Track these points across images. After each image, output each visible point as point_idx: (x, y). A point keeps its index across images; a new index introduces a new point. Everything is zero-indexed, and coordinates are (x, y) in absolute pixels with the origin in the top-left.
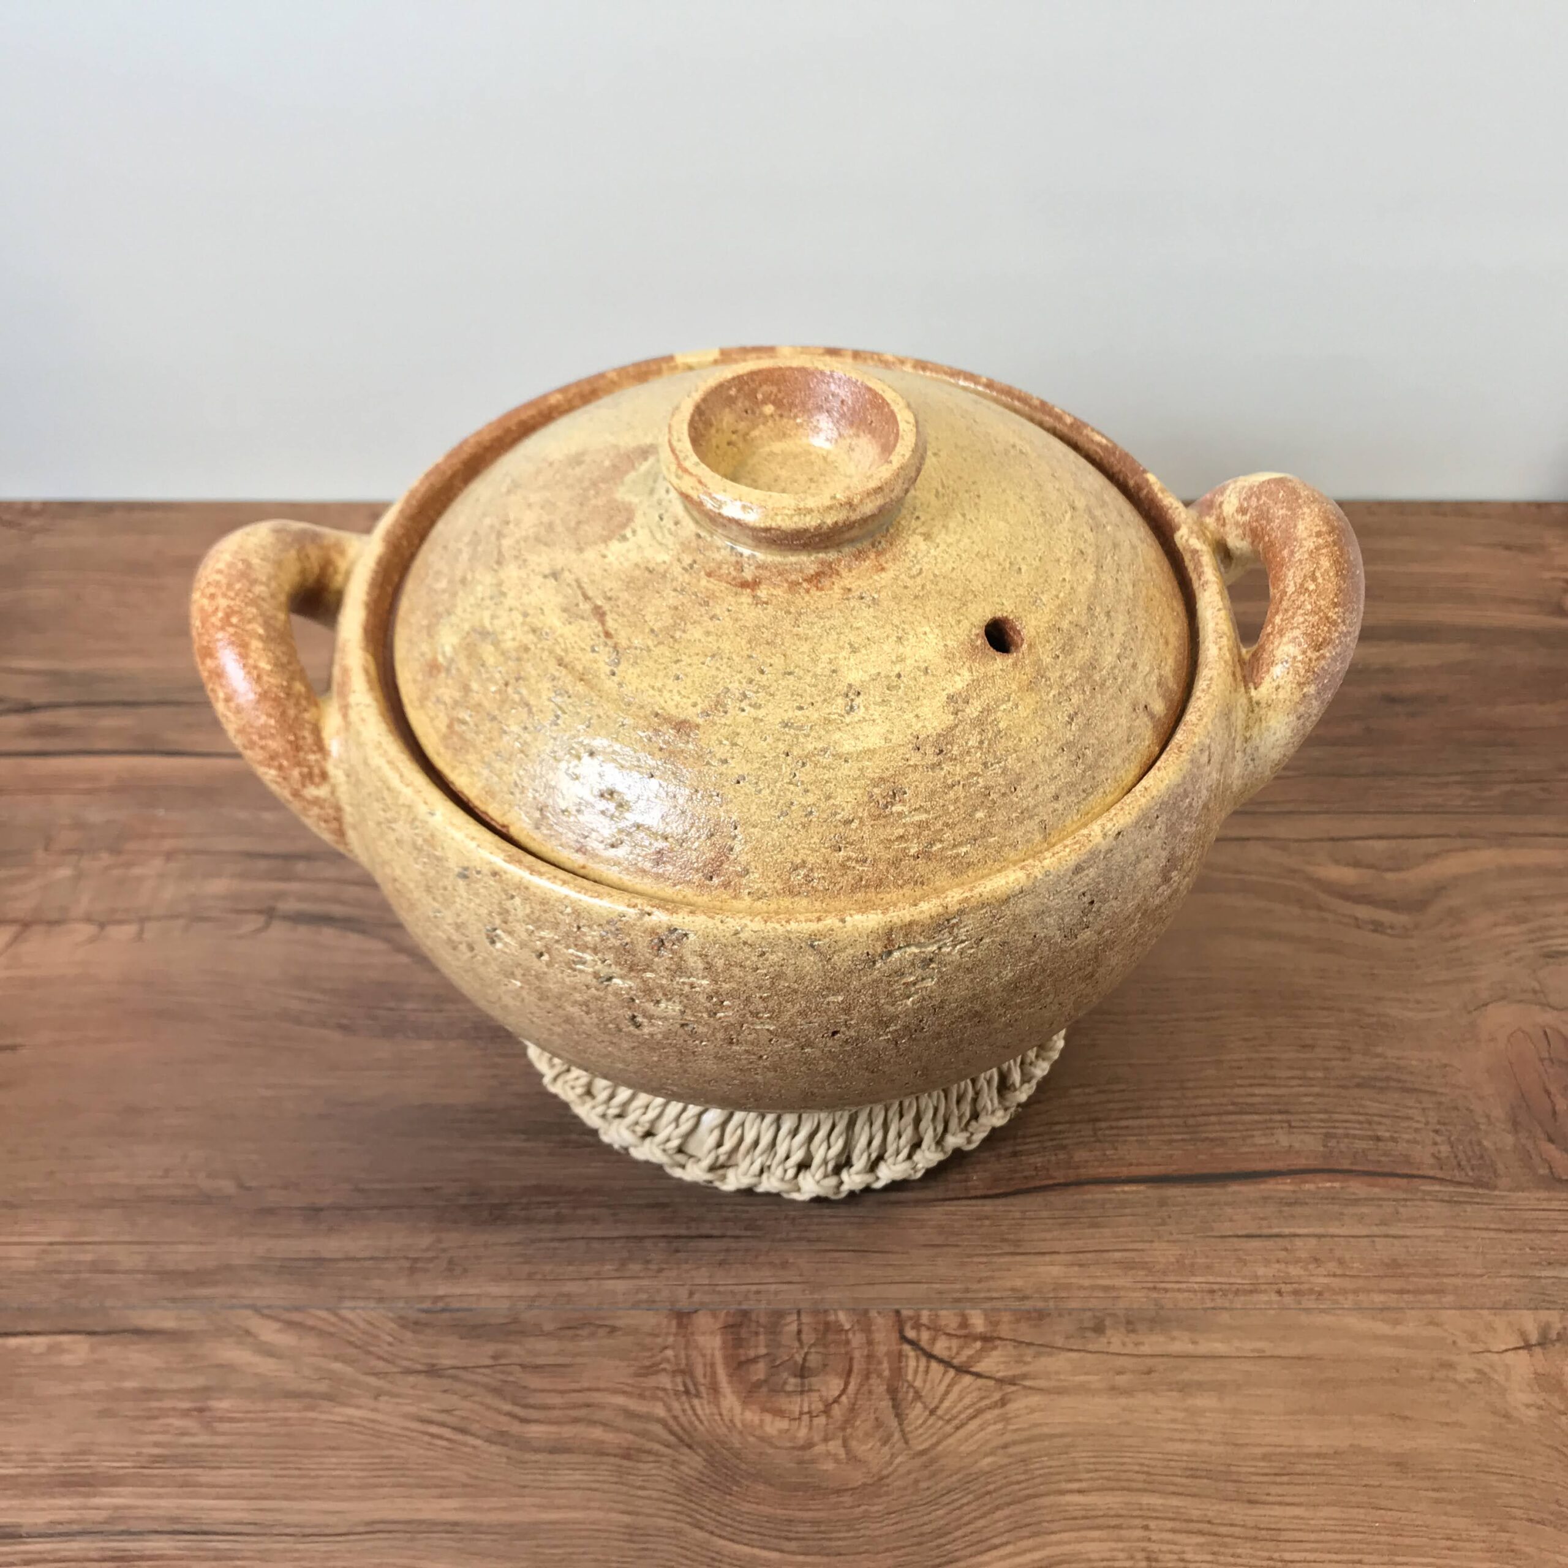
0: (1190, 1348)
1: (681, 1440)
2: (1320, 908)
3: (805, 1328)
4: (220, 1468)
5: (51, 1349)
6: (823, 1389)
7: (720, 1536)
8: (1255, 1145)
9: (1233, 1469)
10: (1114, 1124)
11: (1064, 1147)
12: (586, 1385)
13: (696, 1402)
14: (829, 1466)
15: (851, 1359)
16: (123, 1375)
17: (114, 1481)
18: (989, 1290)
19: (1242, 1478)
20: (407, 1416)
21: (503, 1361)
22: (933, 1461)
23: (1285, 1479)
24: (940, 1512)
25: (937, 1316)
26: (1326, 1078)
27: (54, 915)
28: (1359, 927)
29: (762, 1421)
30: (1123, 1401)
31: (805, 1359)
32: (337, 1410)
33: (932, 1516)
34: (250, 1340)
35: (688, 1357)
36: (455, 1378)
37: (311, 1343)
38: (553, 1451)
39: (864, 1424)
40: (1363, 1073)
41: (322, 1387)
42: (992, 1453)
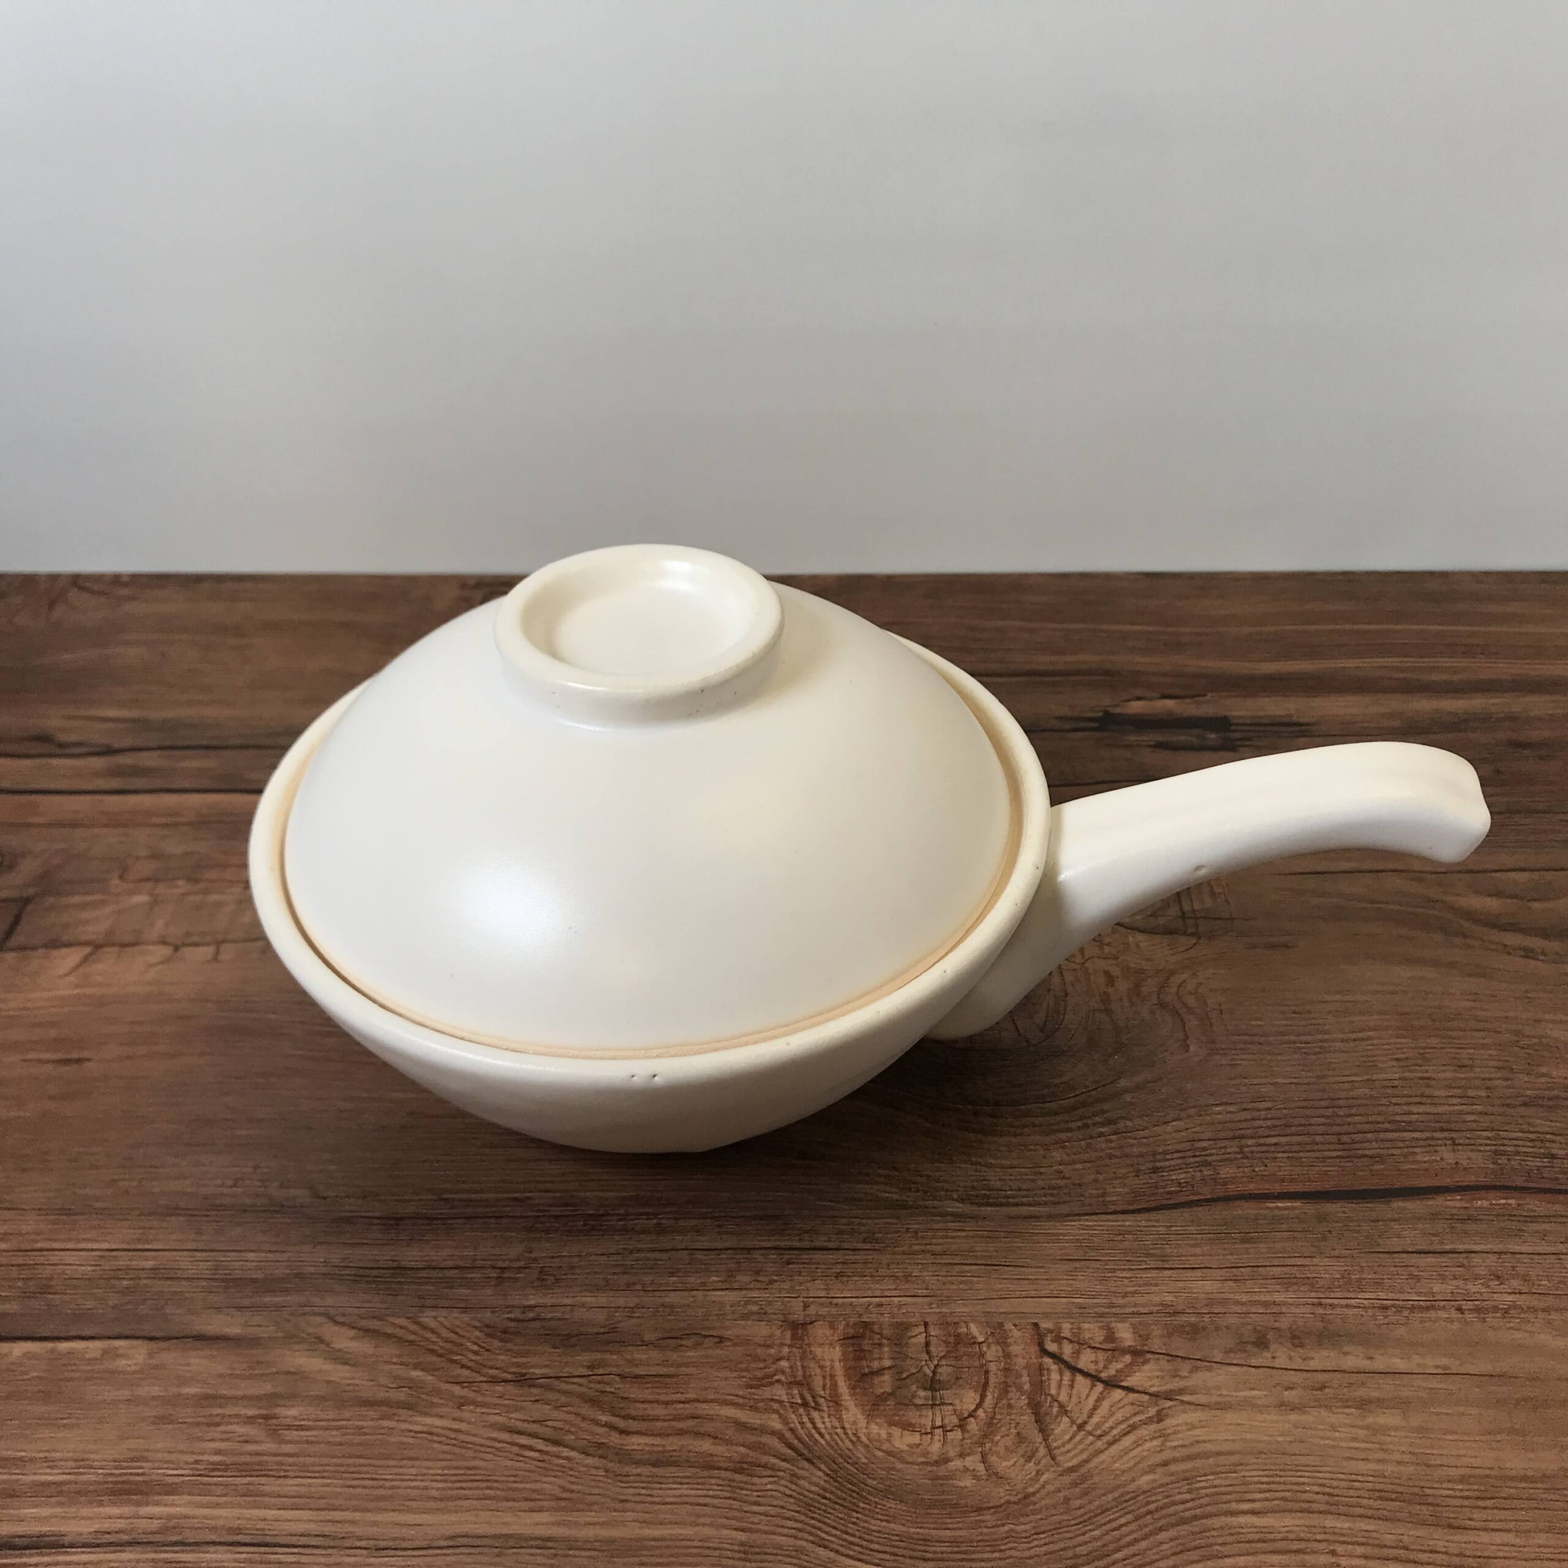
0: (1366, 1364)
1: (801, 1455)
2: (1465, 936)
3: (934, 1340)
4: (285, 1477)
5: (105, 1352)
6: (957, 1402)
7: (847, 1556)
8: (1418, 1162)
9: (1427, 1491)
10: (1261, 1141)
11: (1208, 1164)
12: (691, 1395)
13: (815, 1414)
14: (968, 1482)
15: (987, 1372)
16: (182, 1381)
17: (171, 1490)
18: (1136, 1305)
19: (1438, 1501)
20: (493, 1426)
21: (601, 1371)
22: (1084, 1478)
23: (1489, 1503)
24: (1097, 1533)
25: (1079, 1329)
26: (1488, 1097)
27: (128, 938)
28: (1509, 954)
29: (890, 1435)
30: (1293, 1417)
31: (934, 1372)
32: (419, 1419)
33: (1087, 1537)
34: (323, 1346)
35: (803, 1367)
36: (547, 1388)
37: (389, 1350)
38: (655, 1464)
39: (1003, 1440)
40: (1529, 1092)
41: (401, 1395)
42: (1151, 1470)
